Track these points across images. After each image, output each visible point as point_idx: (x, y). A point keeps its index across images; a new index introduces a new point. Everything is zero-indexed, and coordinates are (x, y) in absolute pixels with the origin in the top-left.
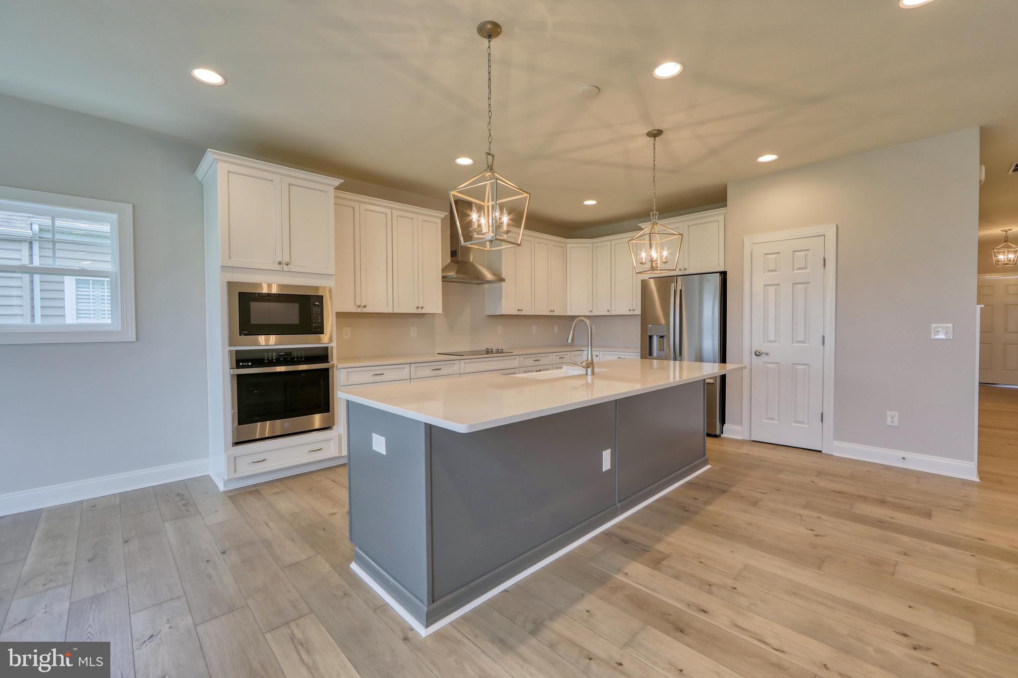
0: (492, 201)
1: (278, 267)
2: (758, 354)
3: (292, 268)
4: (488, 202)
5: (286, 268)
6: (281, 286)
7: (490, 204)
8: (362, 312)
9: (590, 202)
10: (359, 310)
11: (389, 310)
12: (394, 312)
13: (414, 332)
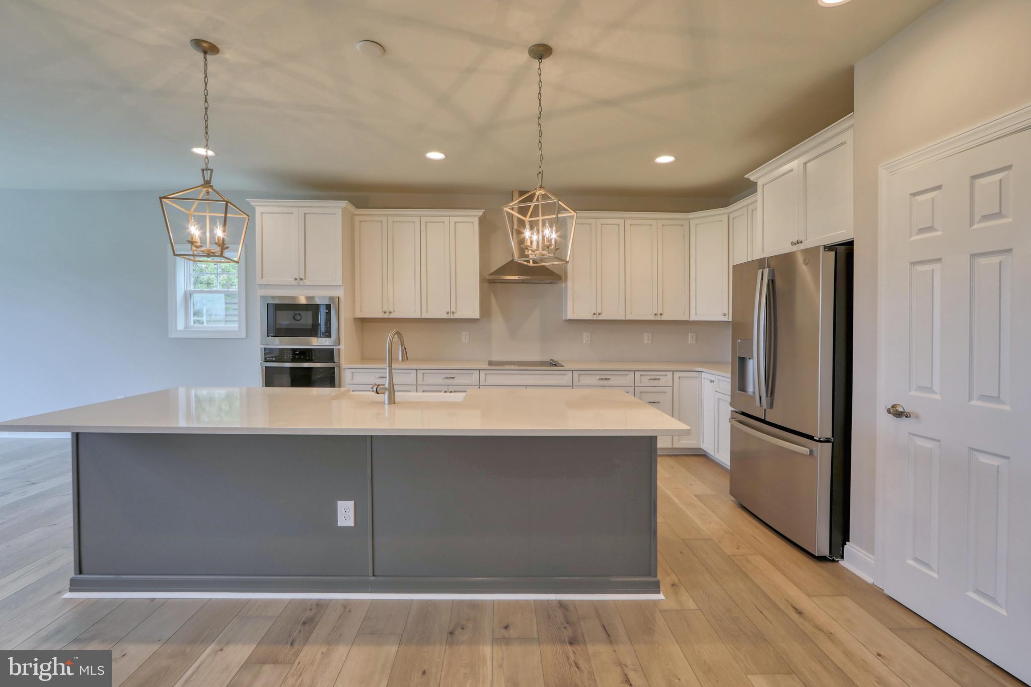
1: (295, 283)
2: (898, 413)
3: (307, 282)
5: (301, 283)
6: (308, 298)
8: (389, 317)
9: (665, 159)
10: (386, 316)
11: (417, 315)
12: (423, 317)
13: (465, 337)
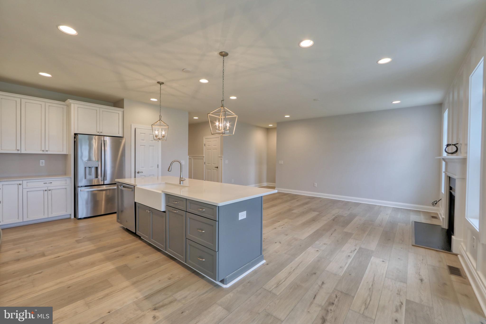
0: (223, 116)
2: (139, 173)
4: (222, 116)
7: (223, 117)
